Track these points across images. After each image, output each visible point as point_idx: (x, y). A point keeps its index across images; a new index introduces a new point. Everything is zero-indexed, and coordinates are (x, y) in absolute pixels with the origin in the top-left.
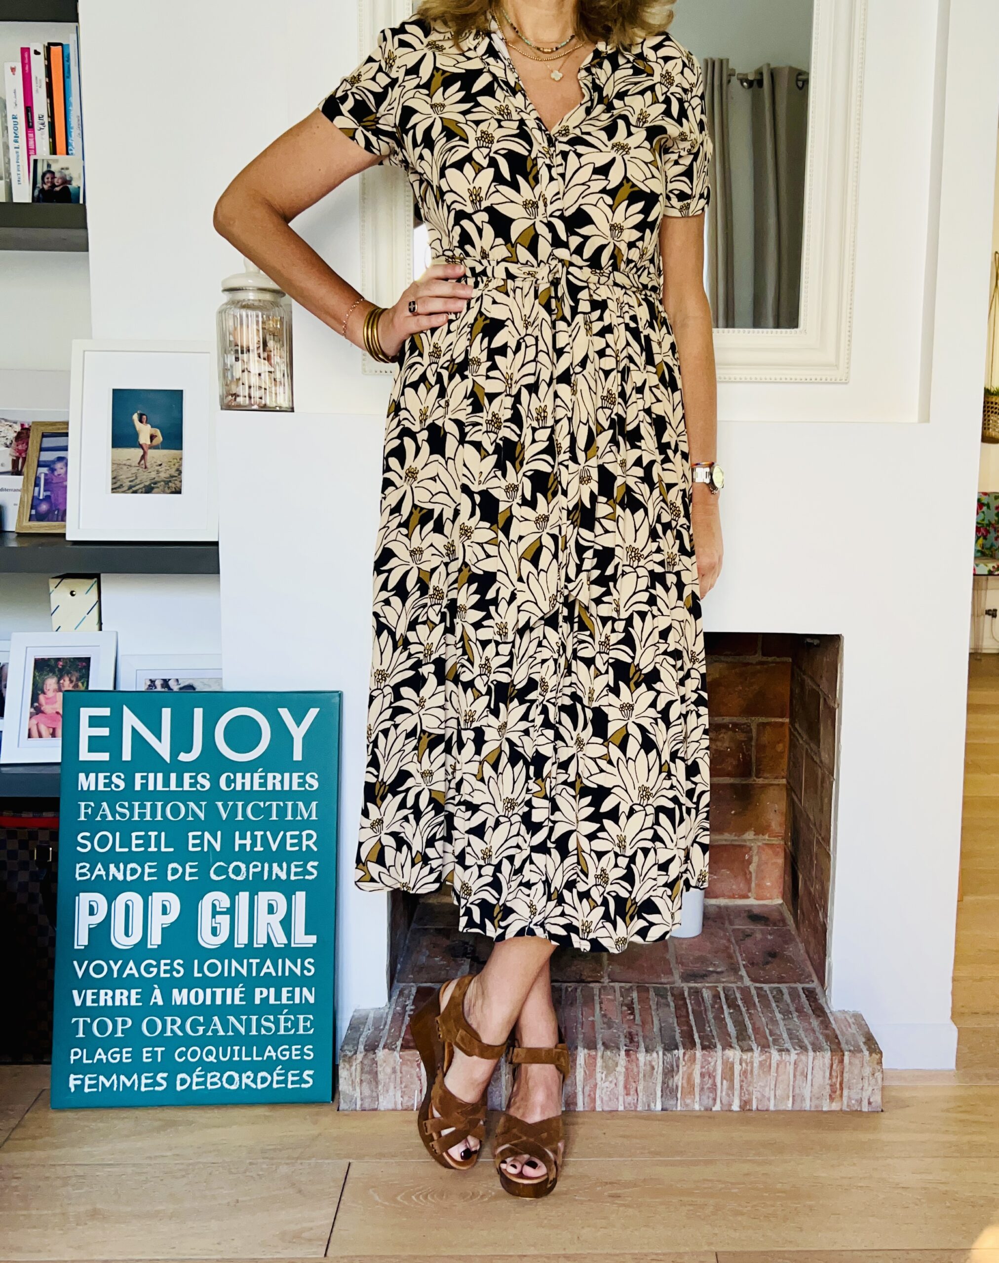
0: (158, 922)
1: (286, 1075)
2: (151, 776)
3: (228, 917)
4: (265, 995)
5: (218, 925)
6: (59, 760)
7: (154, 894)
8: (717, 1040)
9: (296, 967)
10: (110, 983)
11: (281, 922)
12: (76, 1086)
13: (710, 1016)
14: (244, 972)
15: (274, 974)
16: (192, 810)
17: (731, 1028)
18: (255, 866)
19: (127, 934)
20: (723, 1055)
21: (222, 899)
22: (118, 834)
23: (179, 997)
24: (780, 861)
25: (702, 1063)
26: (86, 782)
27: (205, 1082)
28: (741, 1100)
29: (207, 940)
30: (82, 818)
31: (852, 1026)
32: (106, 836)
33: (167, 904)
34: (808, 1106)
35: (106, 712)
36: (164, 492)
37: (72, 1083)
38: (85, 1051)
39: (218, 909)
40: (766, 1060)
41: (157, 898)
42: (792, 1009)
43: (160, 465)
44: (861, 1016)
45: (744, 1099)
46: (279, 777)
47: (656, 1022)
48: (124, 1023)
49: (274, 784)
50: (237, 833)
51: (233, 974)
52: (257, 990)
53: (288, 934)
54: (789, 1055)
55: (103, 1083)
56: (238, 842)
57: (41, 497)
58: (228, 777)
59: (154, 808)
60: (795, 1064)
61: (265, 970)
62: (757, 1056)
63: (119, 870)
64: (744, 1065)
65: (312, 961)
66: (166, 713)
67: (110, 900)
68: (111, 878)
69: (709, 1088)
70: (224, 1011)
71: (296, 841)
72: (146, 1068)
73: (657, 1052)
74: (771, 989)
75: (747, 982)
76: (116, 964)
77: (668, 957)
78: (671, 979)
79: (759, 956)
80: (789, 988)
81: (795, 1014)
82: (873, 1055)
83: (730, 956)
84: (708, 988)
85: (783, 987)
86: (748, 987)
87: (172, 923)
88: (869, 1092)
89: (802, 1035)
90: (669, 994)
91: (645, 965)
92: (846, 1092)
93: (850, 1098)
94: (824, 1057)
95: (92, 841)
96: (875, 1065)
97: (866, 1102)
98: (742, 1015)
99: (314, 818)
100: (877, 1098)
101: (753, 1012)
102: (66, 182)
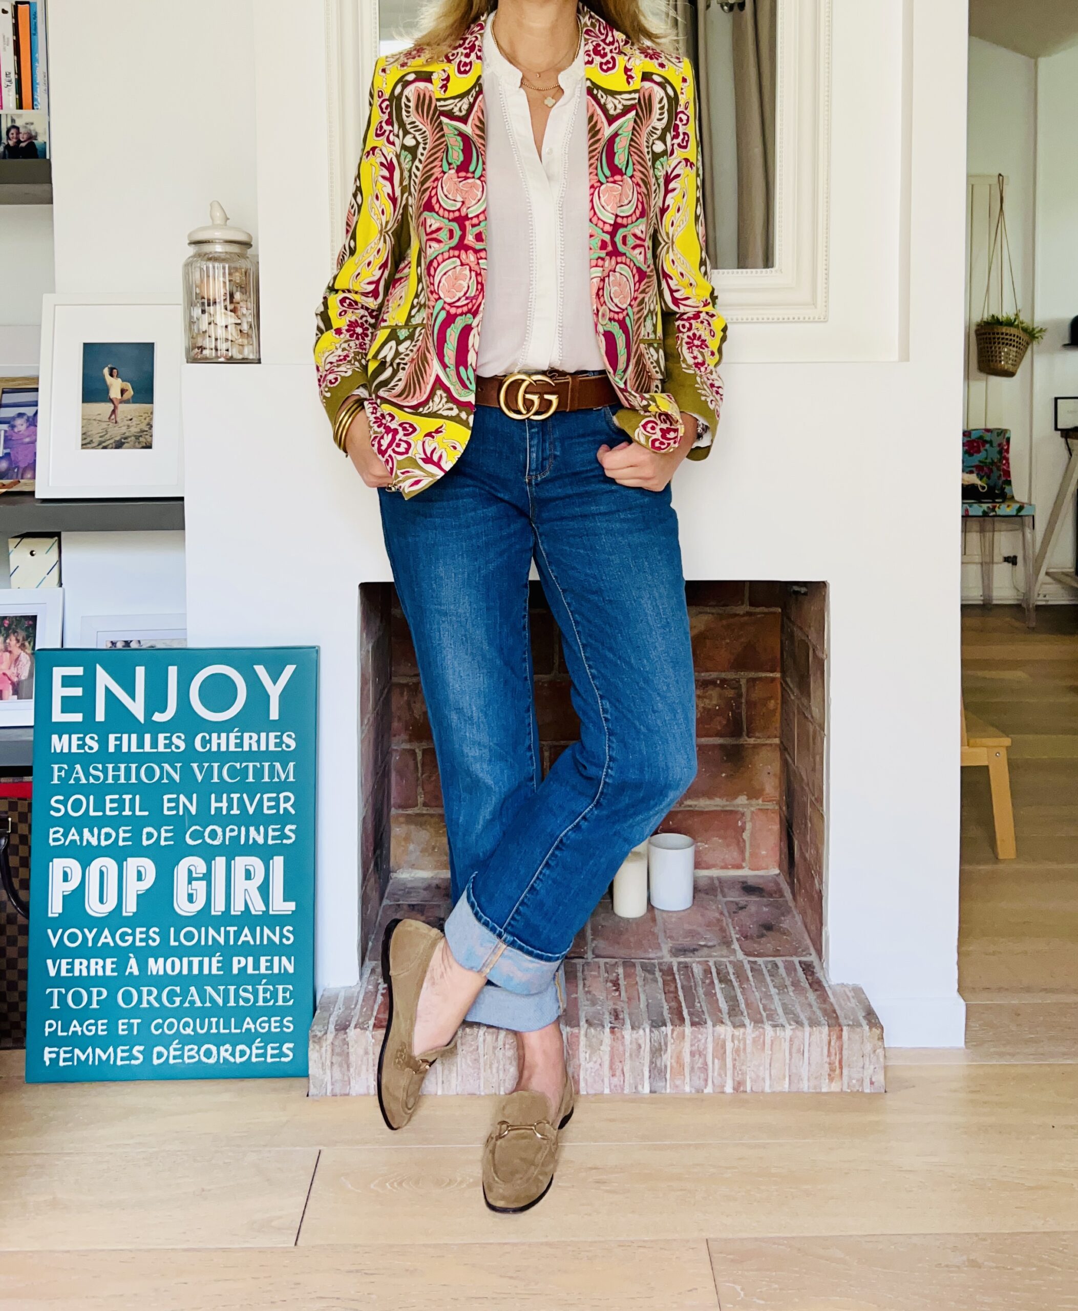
0: (134, 888)
1: (264, 1048)
2: (125, 737)
3: (204, 883)
4: (243, 964)
5: (194, 892)
7: (129, 859)
8: (707, 1017)
9: (275, 935)
10: (85, 952)
11: (258, 888)
12: (50, 1059)
13: (701, 992)
14: (221, 940)
15: (252, 942)
16: (168, 773)
17: (722, 1004)
18: (232, 830)
19: (101, 901)
20: (714, 1032)
21: (198, 864)
22: (92, 798)
23: (156, 966)
24: (776, 827)
25: (692, 1040)
26: (59, 744)
27: (182, 1055)
28: (734, 1080)
29: (183, 907)
30: (56, 781)
31: (852, 1000)
32: (80, 801)
33: (142, 869)
34: (806, 1086)
35: (79, 671)
36: (134, 447)
37: (47, 1056)
38: (60, 1022)
39: (194, 875)
40: (759, 1037)
41: (132, 864)
42: (788, 983)
44: (860, 989)
45: (737, 1079)
46: (255, 736)
47: (643, 999)
48: (99, 994)
49: (250, 745)
50: (213, 796)
51: (210, 943)
52: (235, 959)
53: (266, 901)
54: (784, 1031)
55: (78, 1057)
56: (214, 805)
58: (204, 737)
59: (128, 771)
60: (791, 1040)
61: (243, 938)
62: (750, 1031)
63: (93, 835)
64: (736, 1042)
65: (291, 928)
66: (141, 671)
67: (85, 866)
68: (85, 843)
69: (699, 1068)
70: (201, 981)
71: (273, 803)
72: (122, 1041)
73: (644, 1030)
74: (766, 963)
75: (740, 955)
76: (90, 932)
77: (656, 931)
78: (659, 954)
79: (753, 929)
80: (785, 962)
81: (791, 989)
82: (874, 1029)
83: (723, 930)
84: (698, 962)
85: (779, 960)
86: (741, 962)
87: (147, 890)
88: (871, 1071)
89: (798, 1009)
90: (657, 969)
91: (632, 939)
92: (845, 1072)
93: (851, 1078)
94: (821, 1033)
95: (65, 804)
96: (876, 1041)
97: (867, 1082)
98: (734, 990)
99: (291, 779)
100: (879, 1078)
101: (745, 986)
102: (31, 137)
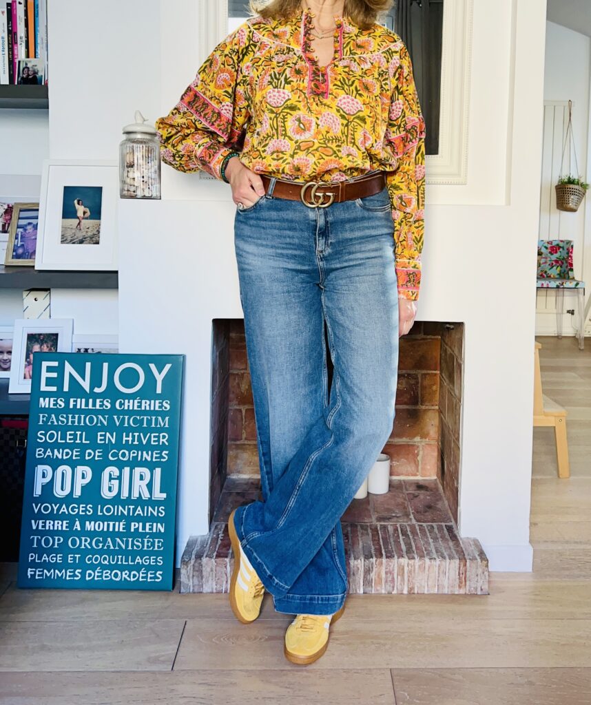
0: (80, 483)
1: (147, 573)
2: (79, 400)
3: (118, 481)
4: (137, 526)
5: (112, 486)
6: (30, 392)
7: (78, 467)
8: (395, 553)
9: (154, 510)
10: (53, 517)
11: (147, 485)
12: (31, 575)
13: (392, 540)
14: (126, 513)
15: (142, 515)
16: (100, 420)
17: (403, 547)
18: (134, 453)
19: (62, 489)
20: (398, 561)
21: (115, 471)
22: (59, 433)
23: (90, 526)
24: (435, 454)
25: (386, 566)
26: (44, 403)
27: (102, 575)
28: (408, 588)
29: (106, 494)
30: (41, 423)
31: (473, 546)
32: (52, 434)
33: (85, 473)
34: (447, 591)
35: (55, 364)
36: (90, 243)
37: (29, 573)
38: (37, 555)
39: (113, 477)
40: (422, 565)
41: (80, 469)
42: (439, 536)
43: (88, 228)
44: (477, 540)
45: (410, 587)
46: (148, 402)
47: (361, 543)
48: (59, 540)
49: (145, 406)
50: (124, 434)
51: (120, 514)
52: (133, 524)
53: (151, 492)
54: (436, 561)
55: (46, 574)
56: (125, 439)
57: (19, 245)
58: (121, 402)
59: (79, 418)
60: (439, 568)
61: (137, 512)
62: (417, 562)
63: (59, 453)
64: (410, 567)
65: (163, 508)
66: (88, 365)
67: (54, 470)
68: (55, 457)
69: (390, 581)
70: (114, 535)
71: (156, 439)
72: (70, 566)
73: (361, 560)
74: (427, 526)
75: (414, 522)
76: (56, 506)
77: (369, 508)
78: (370, 521)
79: (421, 507)
80: (437, 525)
81: (440, 539)
82: (483, 561)
83: (405, 508)
84: (391, 525)
85: (434, 524)
86: (414, 525)
87: (87, 484)
88: (481, 583)
89: (443, 551)
90: (369, 528)
91: (356, 512)
92: (468, 583)
93: (470, 587)
94: (455, 563)
95: (45, 436)
96: (484, 567)
97: (479, 589)
98: (409, 538)
99: (167, 426)
100: (486, 587)
101: (416, 538)
102: (35, 73)
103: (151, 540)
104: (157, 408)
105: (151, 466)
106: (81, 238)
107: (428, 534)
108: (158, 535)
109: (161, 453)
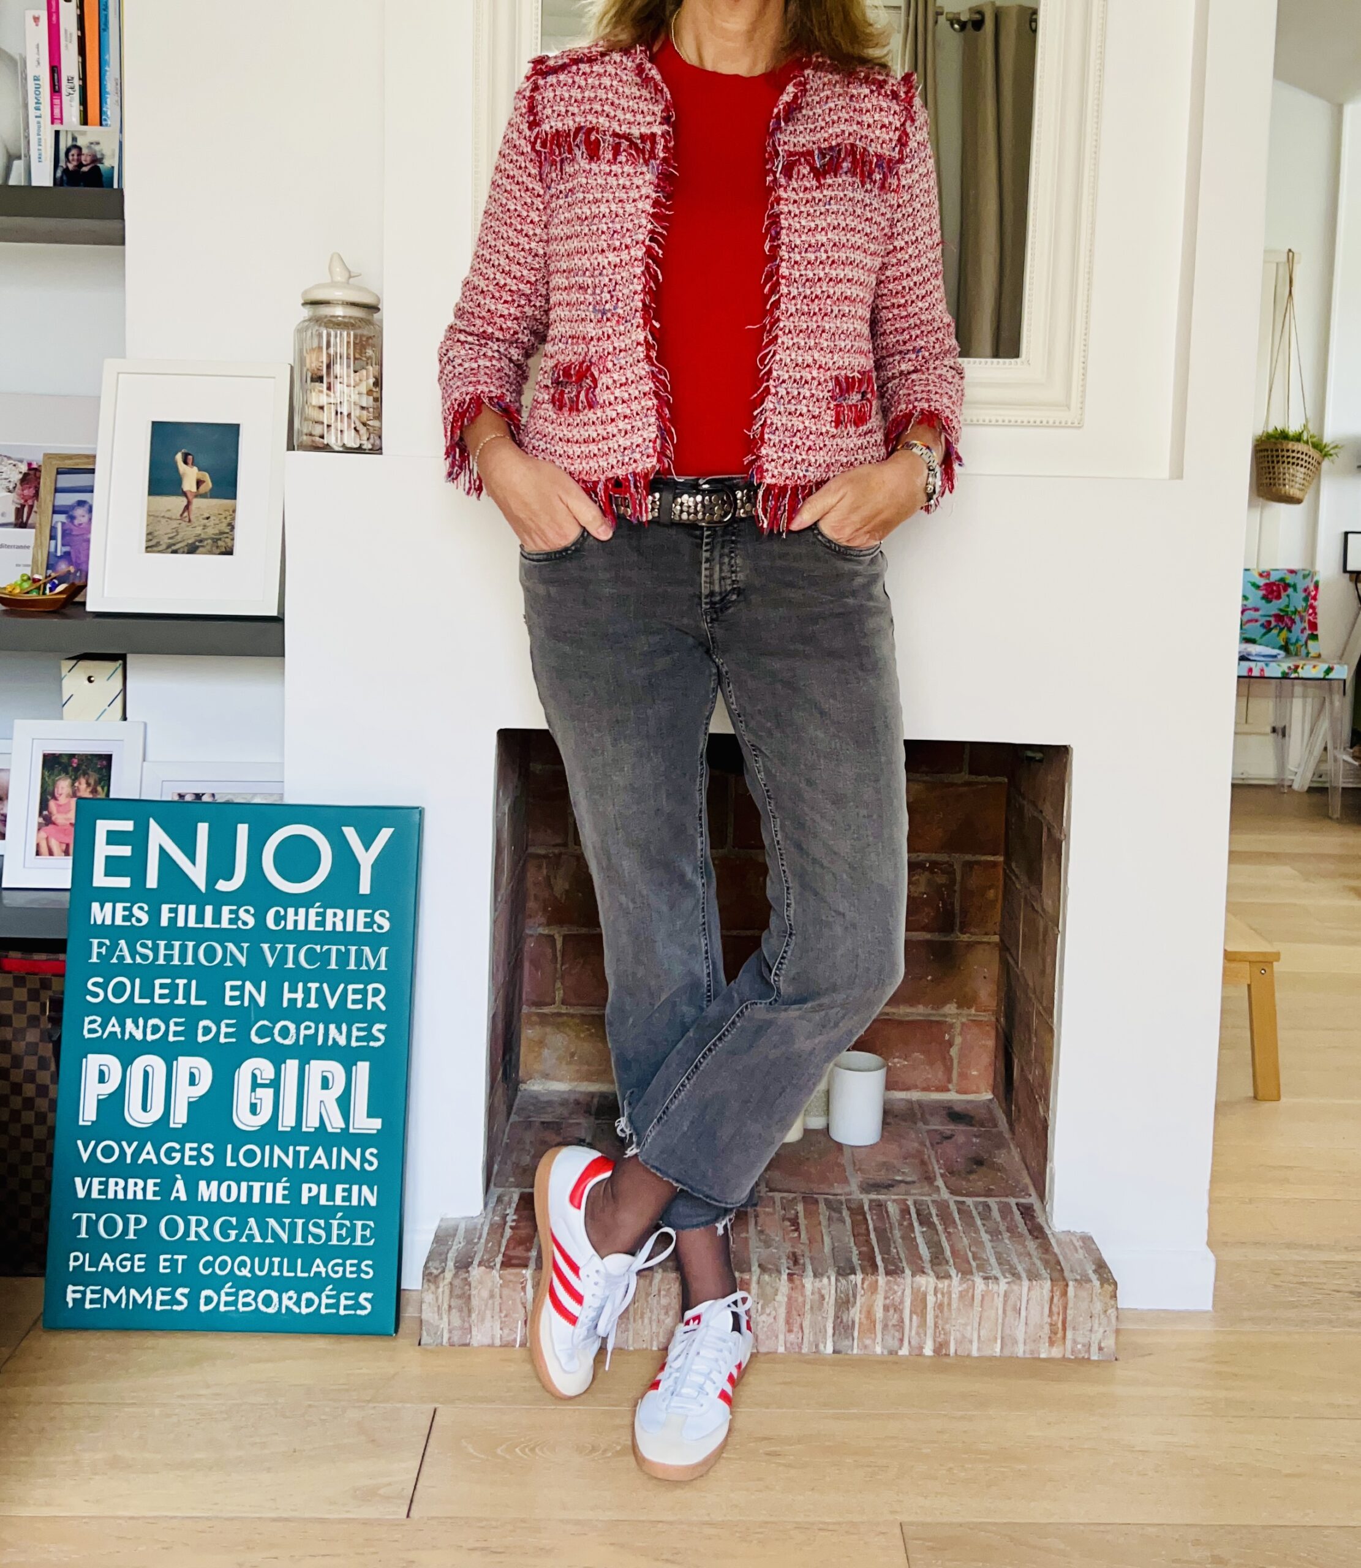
0: (184, 1094)
1: (337, 1297)
2: (182, 908)
3: (271, 1091)
4: (314, 1193)
5: (258, 1102)
6: (69, 886)
7: (180, 1058)
8: (905, 1264)
9: (355, 1158)
10: (123, 1170)
11: (338, 1100)
12: (74, 1300)
13: (897, 1235)
14: (289, 1162)
15: (327, 1167)
16: (231, 953)
17: (923, 1250)
18: (308, 1028)
19: (144, 1108)
20: (912, 1283)
21: (265, 1068)
22: (137, 981)
23: (207, 1191)
25: (886, 1292)
26: (100, 913)
27: (236, 1300)
28: (935, 1342)
29: (245, 1120)
30: (94, 959)
31: (1081, 1251)
32: (123, 984)
33: (196, 1071)
34: (1022, 1351)
35: (128, 826)
36: (211, 553)
37: (70, 1297)
38: (87, 1255)
39: (259, 1081)
40: (967, 1291)
41: (184, 1064)
42: (1002, 1227)
43: (208, 518)
44: (1091, 1239)
45: (939, 1340)
46: (340, 914)
47: (827, 1241)
48: (138, 1222)
49: (334, 924)
50: (286, 985)
51: (275, 1165)
52: (305, 1187)
53: (346, 1116)
54: (998, 1284)
55: (108, 1298)
56: (287, 995)
57: (59, 554)
58: (278, 912)
59: (183, 949)
60: (1005, 1297)
61: (315, 1161)
62: (955, 1285)
63: (137, 1027)
64: (939, 1296)
65: (375, 1151)
66: (203, 829)
67: (126, 1064)
68: (127, 1036)
69: (894, 1325)
70: (263, 1211)
71: (359, 997)
72: (162, 1281)
73: (829, 1278)
74: (976, 1205)
75: (945, 1194)
76: (129, 1146)
77: (843, 1162)
78: (847, 1190)
79: (962, 1163)
80: (998, 1203)
81: (1006, 1235)
82: (1106, 1286)
83: (924, 1163)
84: (894, 1201)
85: (992, 1201)
86: (946, 1201)
87: (201, 1097)
88: (1099, 1335)
89: (1015, 1260)
90: (845, 1208)
91: (813, 1170)
92: (1069, 1334)
93: (1075, 1342)
94: (1042, 1288)
95: (105, 988)
96: (1108, 1299)
97: (1094, 1348)
98: (937, 1234)
99: (383, 967)
100: (1110, 1343)
101: (951, 1230)
102: (96, 160)
103: (347, 1223)
104: (360, 928)
105: (347, 1057)
106: (190, 541)
107: (979, 1222)
108: (363, 1211)
109: (369, 1029)
